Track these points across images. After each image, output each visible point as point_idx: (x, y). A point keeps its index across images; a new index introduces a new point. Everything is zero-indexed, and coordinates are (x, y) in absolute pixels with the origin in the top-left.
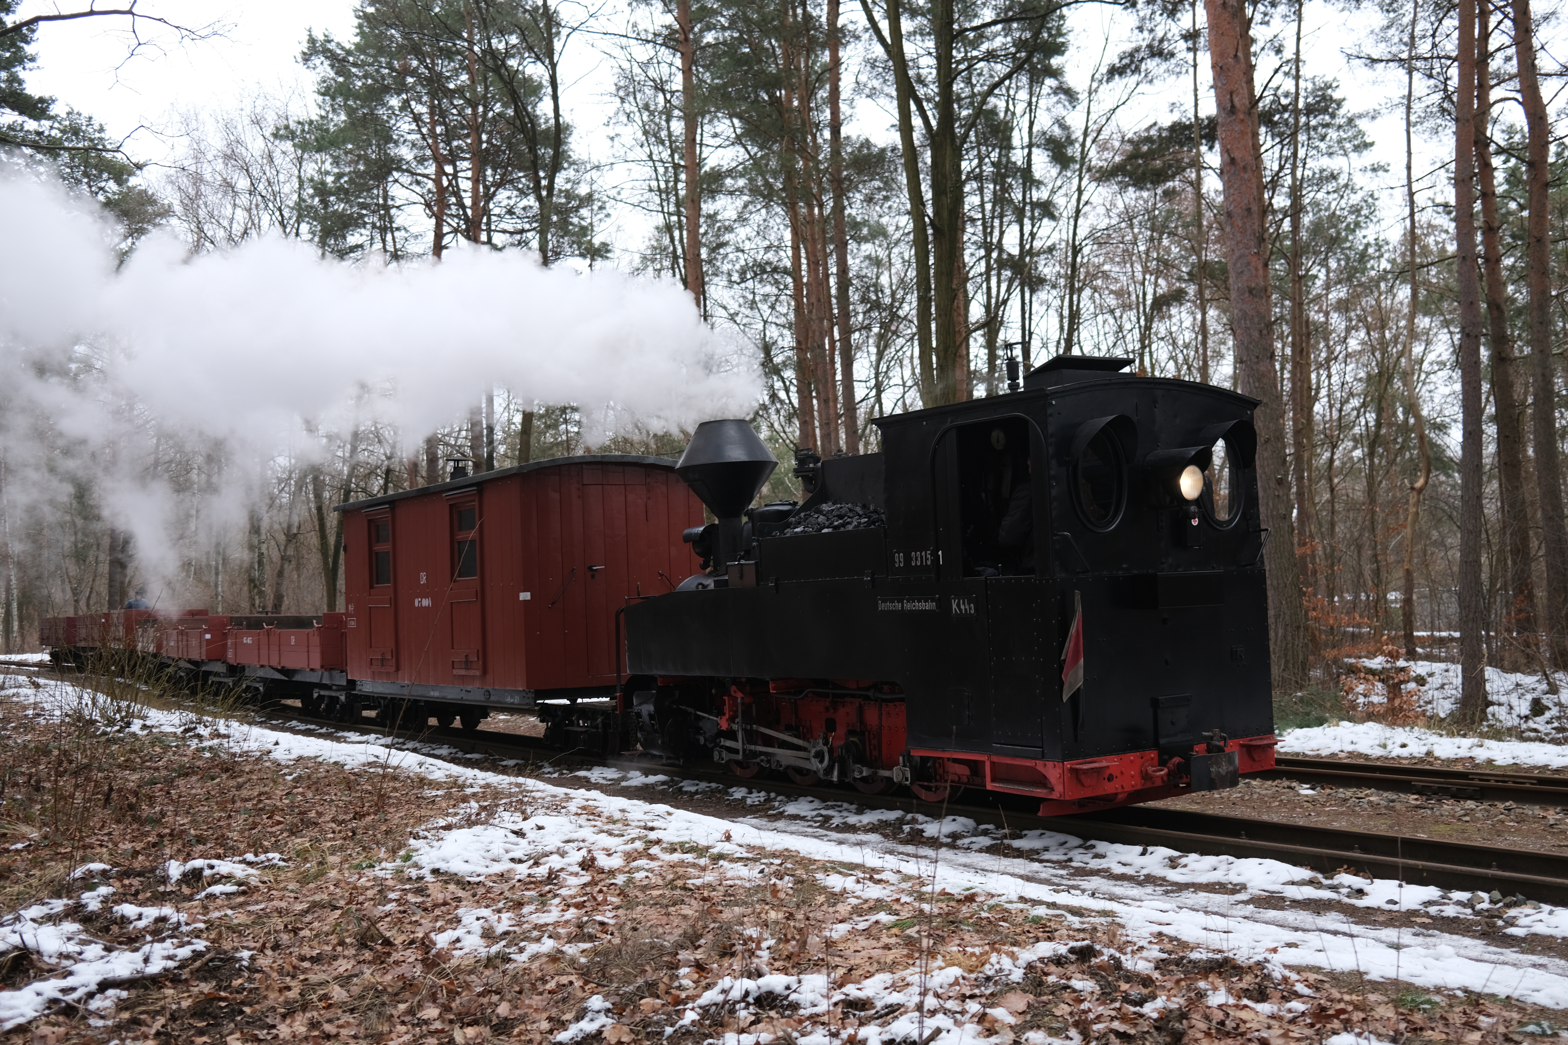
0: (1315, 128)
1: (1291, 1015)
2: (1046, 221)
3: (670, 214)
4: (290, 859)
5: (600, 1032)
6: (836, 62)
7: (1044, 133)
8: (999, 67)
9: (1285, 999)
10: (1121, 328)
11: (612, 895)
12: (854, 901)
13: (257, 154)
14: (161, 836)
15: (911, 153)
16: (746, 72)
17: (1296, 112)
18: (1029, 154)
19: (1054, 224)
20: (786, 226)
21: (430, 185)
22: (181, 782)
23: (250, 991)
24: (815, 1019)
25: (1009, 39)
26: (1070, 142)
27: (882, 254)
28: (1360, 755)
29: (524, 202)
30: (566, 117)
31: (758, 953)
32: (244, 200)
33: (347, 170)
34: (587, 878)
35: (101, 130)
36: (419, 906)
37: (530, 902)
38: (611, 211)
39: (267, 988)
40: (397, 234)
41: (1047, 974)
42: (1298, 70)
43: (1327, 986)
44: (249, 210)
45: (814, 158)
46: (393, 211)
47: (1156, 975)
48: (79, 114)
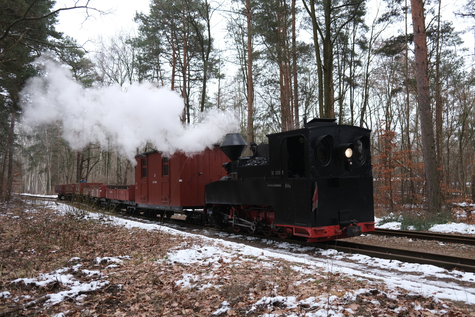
0: (444, 37)
1: (442, 314)
2: (358, 67)
3: (243, 65)
4: (132, 257)
5: (226, 312)
6: (294, 18)
7: (358, 40)
8: (344, 19)
9: (440, 309)
10: (381, 99)
11: (228, 271)
12: (302, 274)
13: (120, 48)
14: (94, 250)
15: (317, 46)
16: (267, 22)
17: (438, 32)
18: (354, 46)
19: (361, 68)
20: (278, 69)
21: (171, 57)
22: (99, 234)
23: (122, 296)
24: (292, 310)
25: (347, 11)
26: (366, 42)
27: (307, 77)
28: (458, 233)
29: (199, 62)
30: (212, 36)
31: (274, 289)
32: (116, 62)
33: (147, 52)
34: (220, 265)
35: (76, 41)
36: (171, 272)
37: (204, 272)
38: (225, 64)
39: (127, 295)
40: (161, 71)
41: (363, 299)
42: (439, 19)
43: (453, 305)
44: (118, 65)
45: (287, 48)
46: (160, 65)
47: (397, 300)
48: (69, 37)
